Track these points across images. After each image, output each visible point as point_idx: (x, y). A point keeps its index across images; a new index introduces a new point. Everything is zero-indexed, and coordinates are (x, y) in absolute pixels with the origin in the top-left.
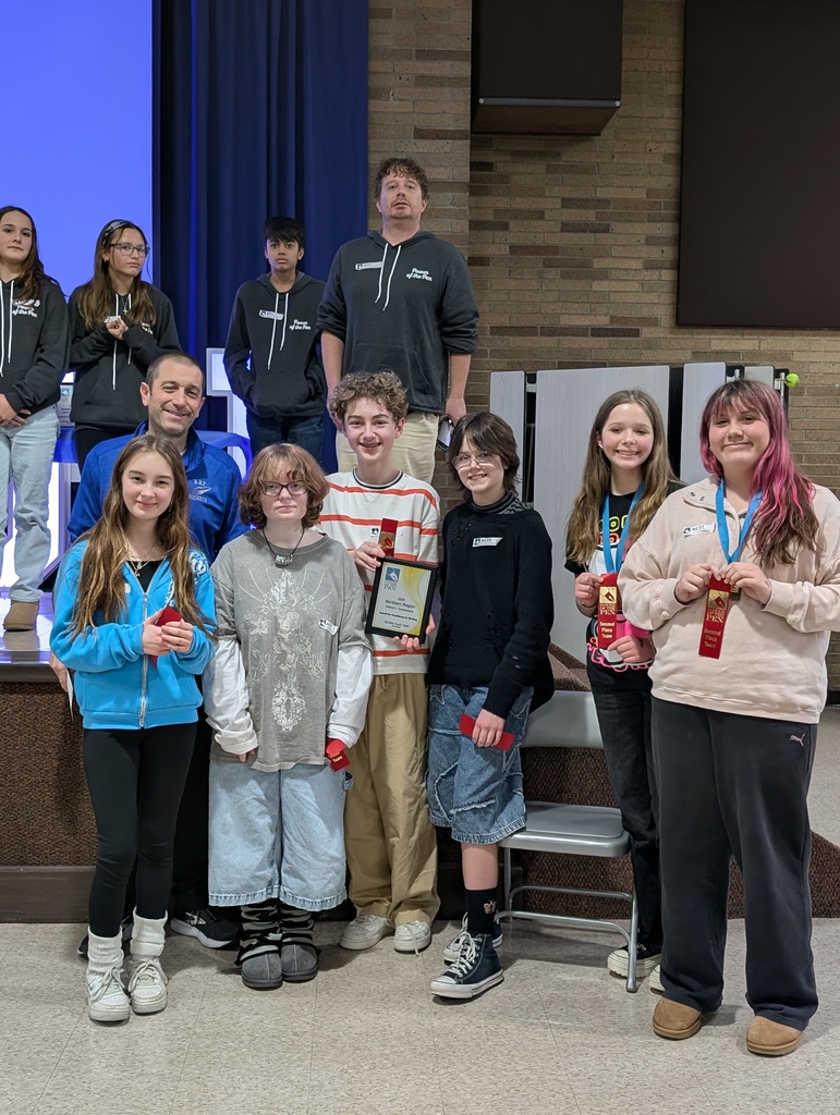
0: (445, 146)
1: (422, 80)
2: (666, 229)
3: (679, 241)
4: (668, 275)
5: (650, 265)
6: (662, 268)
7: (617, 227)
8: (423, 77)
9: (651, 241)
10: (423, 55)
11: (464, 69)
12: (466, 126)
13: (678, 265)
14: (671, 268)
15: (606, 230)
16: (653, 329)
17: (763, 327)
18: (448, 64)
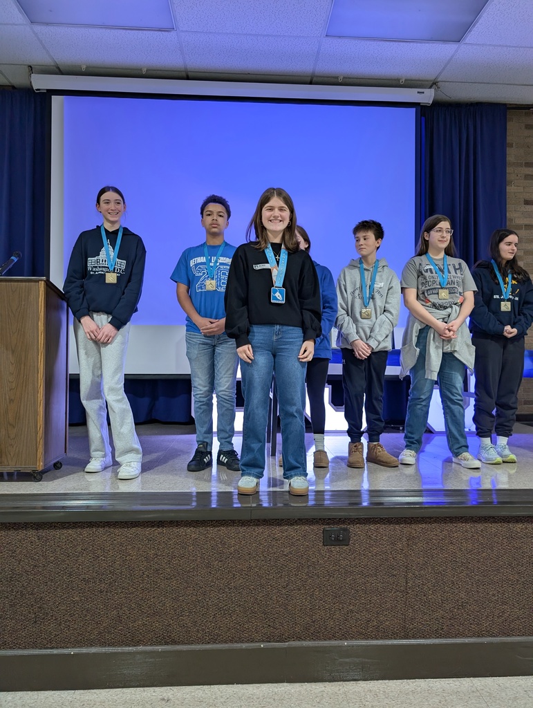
1: (527, 177)
8: (528, 175)
10: (528, 165)
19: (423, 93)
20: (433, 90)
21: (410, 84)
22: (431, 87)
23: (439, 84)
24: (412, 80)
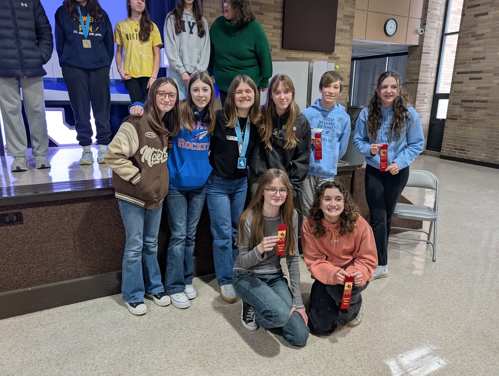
2: (279, 15)
3: (283, 20)
4: (280, 31)
5: (275, 27)
6: (277, 29)
7: (266, 13)
9: (275, 19)
13: (283, 28)
14: (281, 29)
15: (262, 14)
16: (275, 49)
17: (305, 50)
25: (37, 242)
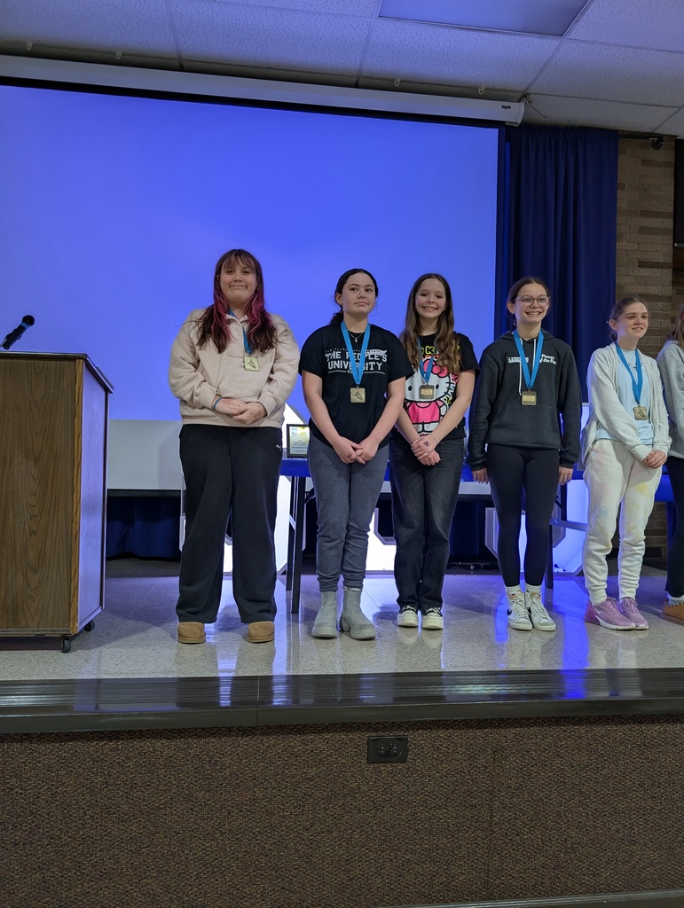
0: (658, 272)
1: (643, 230)
8: (645, 228)
10: (645, 214)
11: (669, 223)
12: (670, 260)
18: (660, 220)
19: (510, 107)
20: (522, 104)
21: (491, 94)
22: (519, 101)
23: (532, 97)
24: (494, 90)
25: (425, 805)
